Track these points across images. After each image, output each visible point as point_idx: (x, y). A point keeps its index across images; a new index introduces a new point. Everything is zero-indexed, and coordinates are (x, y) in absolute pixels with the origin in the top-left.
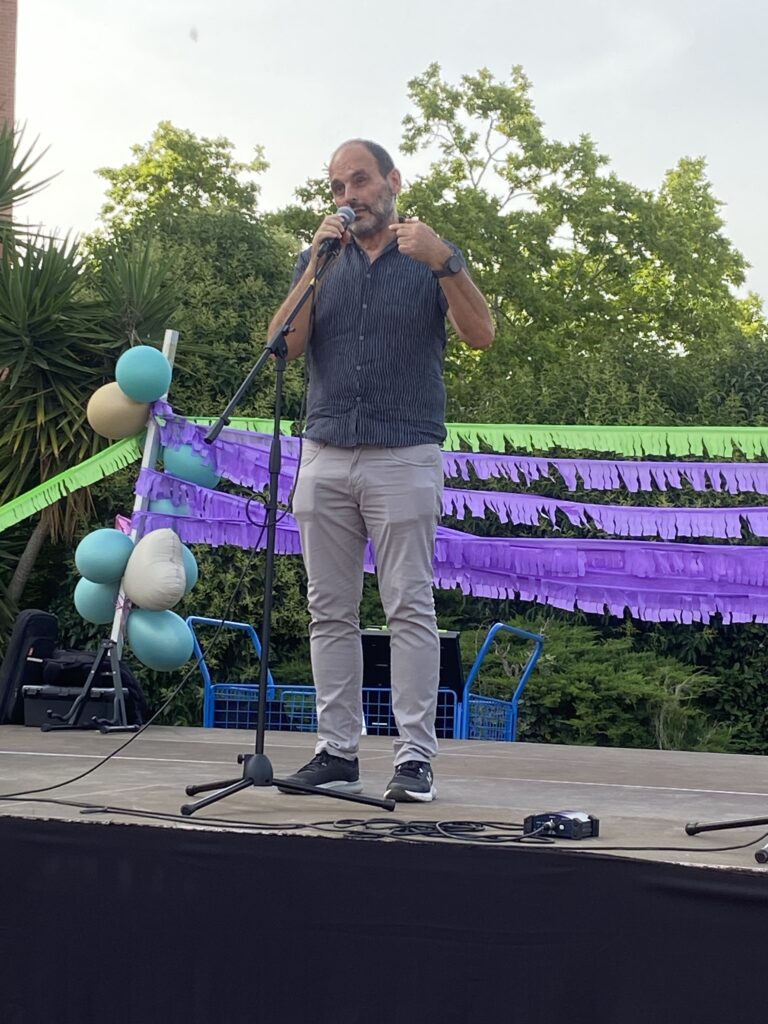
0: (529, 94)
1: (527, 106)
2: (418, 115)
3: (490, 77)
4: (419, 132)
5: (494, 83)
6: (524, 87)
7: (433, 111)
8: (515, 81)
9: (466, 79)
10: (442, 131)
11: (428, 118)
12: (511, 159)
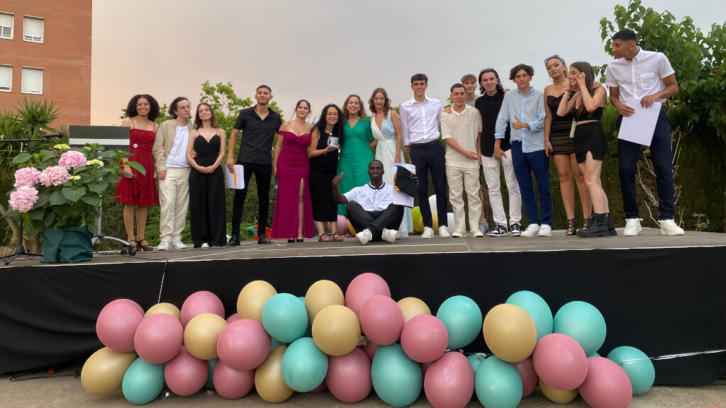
0: (232, 88)
2: (205, 94)
4: (204, 98)
6: (231, 86)
7: (208, 93)
10: (211, 97)
11: (207, 93)
12: (229, 103)
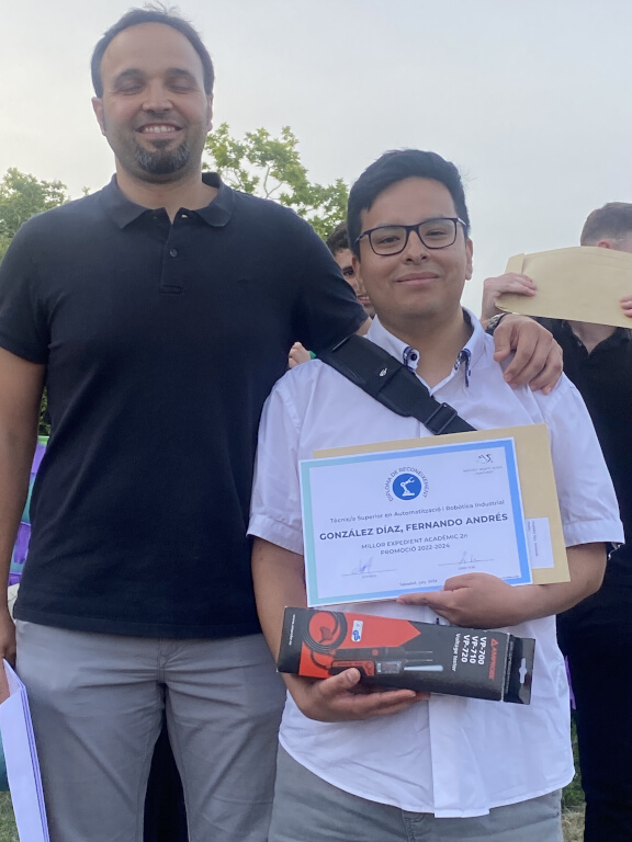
1: (296, 157)
3: (267, 134)
5: (270, 139)
8: (285, 138)
9: (249, 135)
